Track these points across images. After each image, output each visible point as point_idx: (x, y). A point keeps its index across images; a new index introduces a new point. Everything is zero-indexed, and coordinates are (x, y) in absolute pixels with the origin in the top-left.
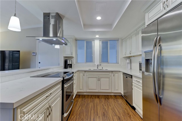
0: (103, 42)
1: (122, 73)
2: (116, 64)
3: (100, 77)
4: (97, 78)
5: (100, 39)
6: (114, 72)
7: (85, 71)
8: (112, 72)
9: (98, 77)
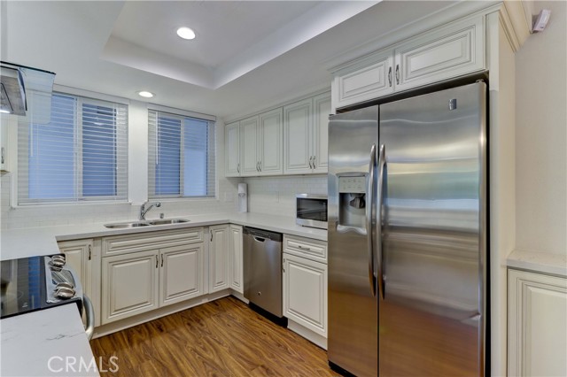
0: (163, 121)
1: (241, 228)
2: (208, 199)
3: (162, 251)
4: (154, 258)
5: (151, 107)
6: (211, 228)
7: (94, 239)
8: (207, 227)
9: (156, 252)
